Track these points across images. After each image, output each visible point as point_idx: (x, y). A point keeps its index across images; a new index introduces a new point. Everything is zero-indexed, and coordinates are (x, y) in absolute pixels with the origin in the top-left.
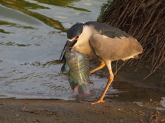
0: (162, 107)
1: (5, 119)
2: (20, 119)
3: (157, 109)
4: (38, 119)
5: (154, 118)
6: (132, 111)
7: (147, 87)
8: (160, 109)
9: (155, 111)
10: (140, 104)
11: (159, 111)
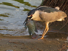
0: (67, 41)
1: (3, 45)
2: (9, 46)
3: (65, 42)
4: (16, 45)
5: (64, 45)
6: (55, 43)
7: (61, 32)
8: (67, 42)
9: (64, 43)
10: (58, 39)
11: (66, 42)
